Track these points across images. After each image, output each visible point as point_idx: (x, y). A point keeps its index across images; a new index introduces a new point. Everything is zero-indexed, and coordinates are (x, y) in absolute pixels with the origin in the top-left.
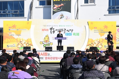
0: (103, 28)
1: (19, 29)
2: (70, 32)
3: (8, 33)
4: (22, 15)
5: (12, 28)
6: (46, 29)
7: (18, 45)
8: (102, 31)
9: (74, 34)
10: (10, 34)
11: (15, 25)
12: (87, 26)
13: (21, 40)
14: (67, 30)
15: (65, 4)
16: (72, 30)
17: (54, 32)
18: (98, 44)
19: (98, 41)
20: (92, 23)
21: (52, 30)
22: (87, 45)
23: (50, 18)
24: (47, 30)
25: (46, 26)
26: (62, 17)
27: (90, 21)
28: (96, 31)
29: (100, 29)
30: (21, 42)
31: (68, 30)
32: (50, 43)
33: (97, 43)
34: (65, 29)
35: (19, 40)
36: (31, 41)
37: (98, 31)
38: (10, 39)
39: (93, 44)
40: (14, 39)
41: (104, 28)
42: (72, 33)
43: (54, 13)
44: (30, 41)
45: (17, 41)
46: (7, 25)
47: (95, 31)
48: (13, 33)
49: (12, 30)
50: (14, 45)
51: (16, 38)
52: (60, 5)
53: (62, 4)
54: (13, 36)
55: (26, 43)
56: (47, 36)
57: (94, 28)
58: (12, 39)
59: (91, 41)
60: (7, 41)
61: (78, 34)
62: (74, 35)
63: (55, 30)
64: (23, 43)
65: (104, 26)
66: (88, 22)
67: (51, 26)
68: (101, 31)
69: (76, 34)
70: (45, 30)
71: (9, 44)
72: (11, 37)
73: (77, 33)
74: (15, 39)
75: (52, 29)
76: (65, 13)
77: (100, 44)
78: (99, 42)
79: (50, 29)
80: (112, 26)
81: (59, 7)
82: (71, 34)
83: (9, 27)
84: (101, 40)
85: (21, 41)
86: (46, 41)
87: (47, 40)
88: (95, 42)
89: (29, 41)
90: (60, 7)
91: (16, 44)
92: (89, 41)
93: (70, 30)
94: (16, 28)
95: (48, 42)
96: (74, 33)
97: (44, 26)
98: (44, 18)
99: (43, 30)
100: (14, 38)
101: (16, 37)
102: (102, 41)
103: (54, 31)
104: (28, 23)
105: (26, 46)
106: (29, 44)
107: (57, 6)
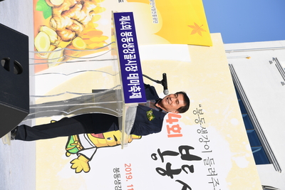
6: (180, 123)
17: (169, 172)
21: (177, 162)
24: (174, 131)
25: (200, 121)
30: (83, 3)
32: (88, 153)
36: (89, 50)
44: (92, 46)
55: (78, 28)
63: (182, 176)
64: (77, 13)
67: (207, 150)
70: (170, 121)
75: (184, 157)
79: (187, 148)
85: (87, 3)
89: (94, 39)
95: (96, 141)
103: (178, 172)
104: (196, 29)
105: (60, 27)
106: (74, 42)
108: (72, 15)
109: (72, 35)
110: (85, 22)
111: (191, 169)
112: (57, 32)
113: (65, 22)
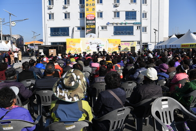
1: (75, 43)
3: (69, 45)
4: (68, 35)
11: (72, 41)
13: (76, 49)
17: (92, 44)
18: (113, 50)
22: (108, 51)
23: (85, 37)
25: (88, 41)
26: (91, 36)
27: (109, 39)
28: (112, 44)
31: (99, 43)
38: (70, 48)
43: (87, 34)
44: (80, 49)
48: (71, 45)
53: (91, 30)
56: (89, 46)
57: (111, 42)
67: (91, 41)
68: (114, 44)
70: (88, 43)
76: (93, 34)
80: (119, 41)
83: (69, 42)
91: (73, 51)
96: (102, 45)
98: (81, 37)
99: (86, 43)
101: (73, 47)
107: (88, 30)
110: (78, 49)
112: (78, 52)
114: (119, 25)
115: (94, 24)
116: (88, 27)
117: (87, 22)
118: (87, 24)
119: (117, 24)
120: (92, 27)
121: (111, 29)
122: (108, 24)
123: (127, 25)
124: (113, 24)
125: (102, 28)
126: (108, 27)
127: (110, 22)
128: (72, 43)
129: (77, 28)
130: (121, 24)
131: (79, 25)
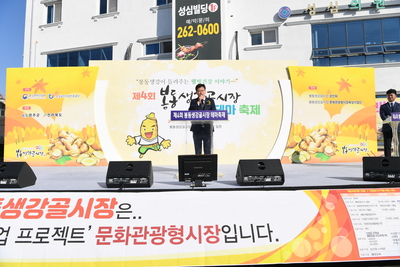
0: (335, 88)
1: (57, 93)
2: (230, 101)
3: (20, 109)
5: (33, 90)
6: (147, 92)
7: (51, 149)
8: (335, 99)
9: (244, 109)
10: (28, 112)
11: (42, 80)
12: (286, 83)
13: (64, 133)
14: (220, 97)
15: (206, 42)
16: (238, 96)
17: (174, 102)
18: (323, 141)
19: (323, 131)
20: (301, 72)
21: (169, 97)
22: (287, 148)
24: (151, 96)
25: (147, 82)
28: (314, 99)
29: (329, 92)
30: (60, 138)
31: (223, 97)
33: (319, 139)
34: (213, 93)
35: (53, 131)
36: (96, 136)
37: (321, 99)
38: (28, 128)
39: (308, 140)
40: (40, 130)
41: (340, 90)
42: (237, 106)
44: (93, 134)
45: (49, 136)
46: (19, 82)
47: (312, 99)
48: (36, 109)
49: (35, 98)
50: (37, 148)
51: (45, 126)
52: (193, 48)
53: (199, 44)
54: (35, 118)
55: (79, 141)
56: (152, 116)
57: (310, 88)
58: (34, 129)
59: (300, 131)
60: (16, 137)
61: (256, 110)
62: (244, 112)
63: (177, 96)
64: (68, 141)
65: (338, 83)
66: (287, 69)
67: (164, 81)
68: (330, 99)
69: (250, 109)
70: (145, 97)
71: (25, 147)
72: (30, 121)
73: (252, 106)
74: (43, 128)
75: (167, 93)
77: (328, 140)
78: (326, 135)
79: (162, 91)
80: (364, 81)
81: (192, 52)
82: (234, 109)
83: (24, 90)
84: (332, 129)
85: (61, 135)
86: (149, 134)
87: (149, 130)
88: (312, 135)
89: (88, 133)
90: (194, 52)
91: (45, 145)
92: (295, 132)
93: (228, 97)
94: (44, 91)
95: (154, 136)
96: (244, 106)
97: (141, 82)
99: (137, 96)
100: (38, 126)
101: (44, 121)
102: (336, 133)
103: (174, 98)
104: (86, 74)
105: (78, 151)
106: (90, 144)
107: (185, 49)
108: (69, 145)
109: (85, 145)
110: (75, 137)
111: (173, 91)
112: (81, 153)
113: (74, 149)
114: (338, 16)
115: (216, 17)
116: (185, 33)
117: (182, 11)
118: (181, 21)
119: (327, 12)
120: (203, 31)
121: (298, 40)
122: (282, 16)
123: (384, 12)
124: (306, 13)
125: (256, 39)
126: (282, 30)
127: (293, 8)
128: (40, 96)
129: (143, 48)
130: (350, 9)
131: (152, 34)
